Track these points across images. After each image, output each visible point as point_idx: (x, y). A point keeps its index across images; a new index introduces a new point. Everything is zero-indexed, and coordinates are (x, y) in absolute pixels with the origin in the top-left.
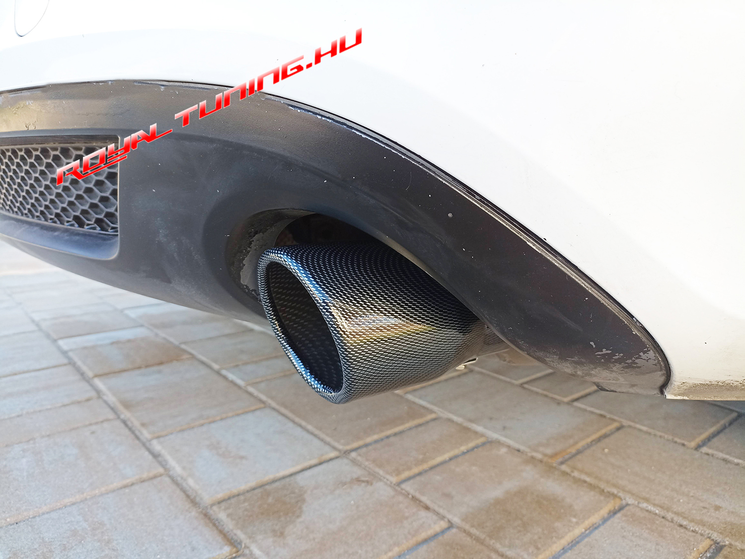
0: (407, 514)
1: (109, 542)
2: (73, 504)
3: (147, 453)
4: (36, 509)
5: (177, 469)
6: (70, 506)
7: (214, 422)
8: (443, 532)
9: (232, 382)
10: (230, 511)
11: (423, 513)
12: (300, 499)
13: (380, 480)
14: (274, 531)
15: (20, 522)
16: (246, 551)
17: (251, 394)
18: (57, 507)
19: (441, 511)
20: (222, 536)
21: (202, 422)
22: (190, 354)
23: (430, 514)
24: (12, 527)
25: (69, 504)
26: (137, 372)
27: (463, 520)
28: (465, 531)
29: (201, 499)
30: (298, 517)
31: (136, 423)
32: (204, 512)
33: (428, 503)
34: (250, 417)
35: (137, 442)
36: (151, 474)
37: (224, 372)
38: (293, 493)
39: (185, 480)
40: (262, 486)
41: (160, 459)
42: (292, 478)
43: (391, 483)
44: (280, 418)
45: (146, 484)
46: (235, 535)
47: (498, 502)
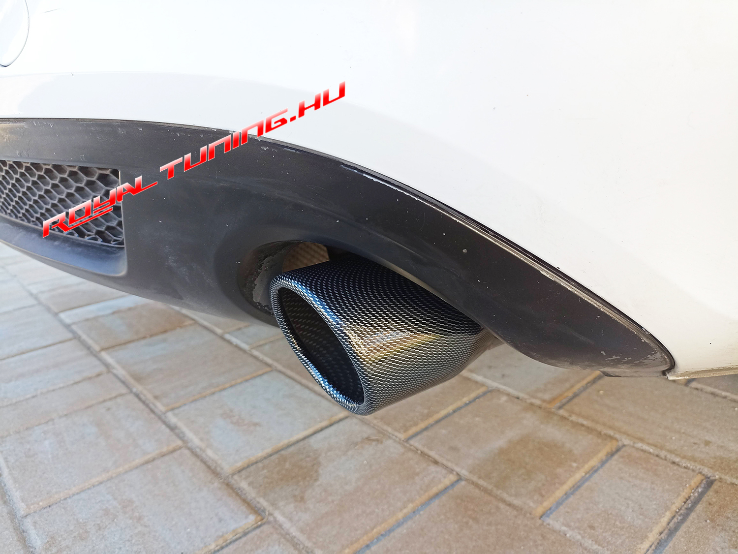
0: (418, 470)
1: (140, 519)
2: (101, 483)
3: (164, 426)
4: (66, 491)
5: (195, 441)
6: (98, 485)
7: (224, 389)
8: (453, 485)
9: (237, 346)
10: (251, 479)
11: (433, 468)
12: (316, 463)
13: (390, 438)
14: (295, 496)
15: (52, 504)
16: (271, 519)
17: (256, 358)
18: (87, 487)
19: (449, 464)
20: (246, 505)
21: (213, 390)
22: (193, 319)
23: (439, 469)
24: (46, 510)
25: (96, 483)
26: (143, 342)
27: (470, 472)
28: (473, 483)
29: (222, 469)
30: (316, 480)
31: (149, 397)
32: (226, 481)
33: (437, 457)
34: (258, 381)
35: (152, 416)
36: (171, 448)
37: (227, 336)
38: (309, 456)
39: (204, 451)
40: (277, 452)
41: (177, 431)
42: (306, 441)
43: (400, 439)
44: (288, 380)
45: (167, 458)
46: (258, 503)
47: (502, 452)
